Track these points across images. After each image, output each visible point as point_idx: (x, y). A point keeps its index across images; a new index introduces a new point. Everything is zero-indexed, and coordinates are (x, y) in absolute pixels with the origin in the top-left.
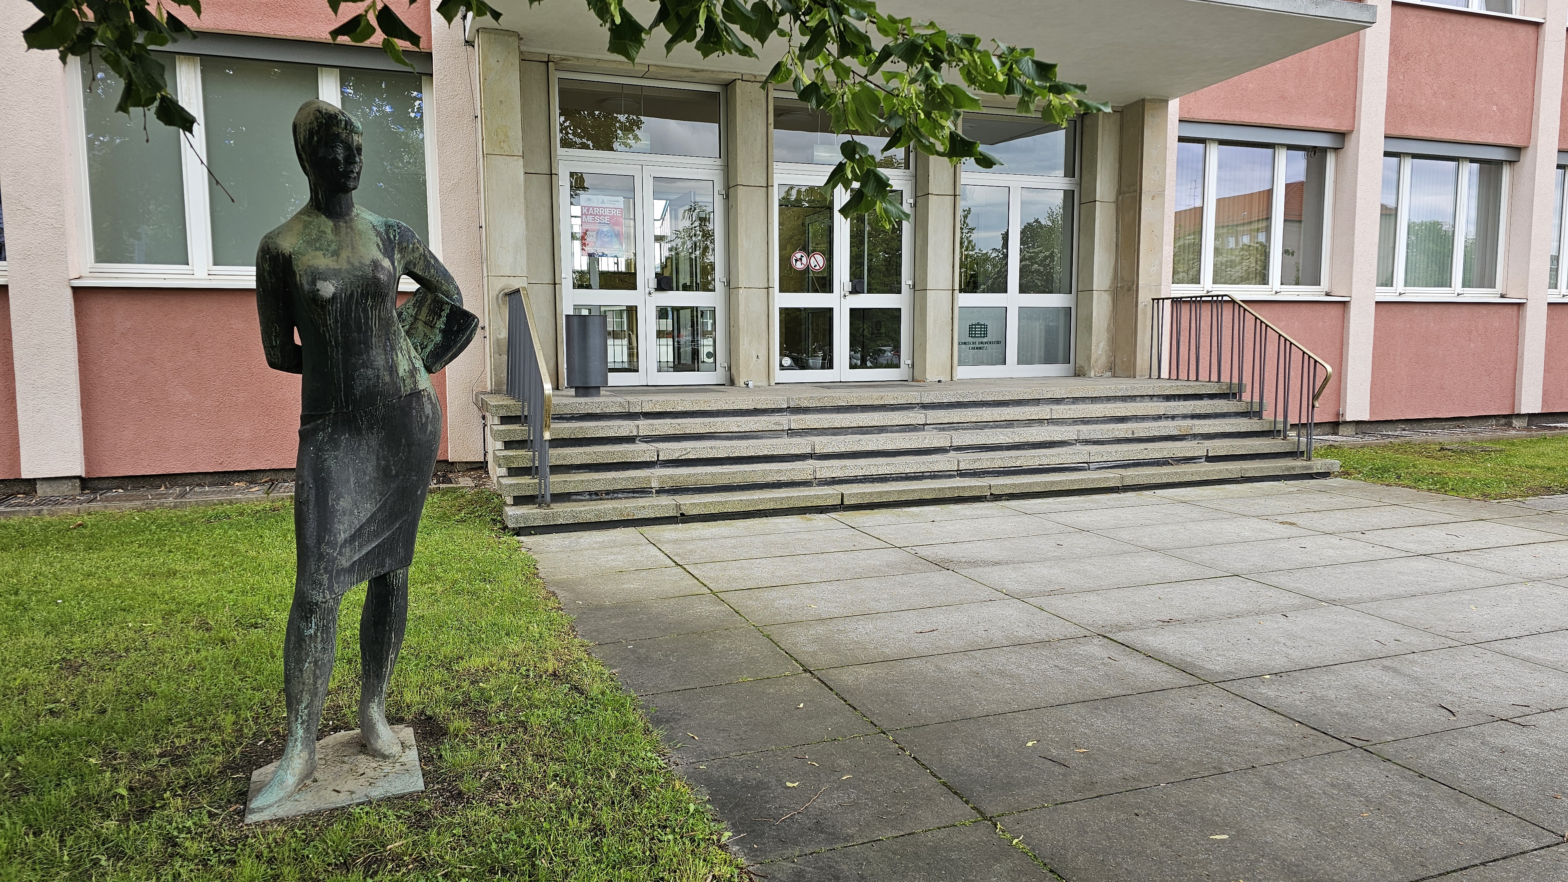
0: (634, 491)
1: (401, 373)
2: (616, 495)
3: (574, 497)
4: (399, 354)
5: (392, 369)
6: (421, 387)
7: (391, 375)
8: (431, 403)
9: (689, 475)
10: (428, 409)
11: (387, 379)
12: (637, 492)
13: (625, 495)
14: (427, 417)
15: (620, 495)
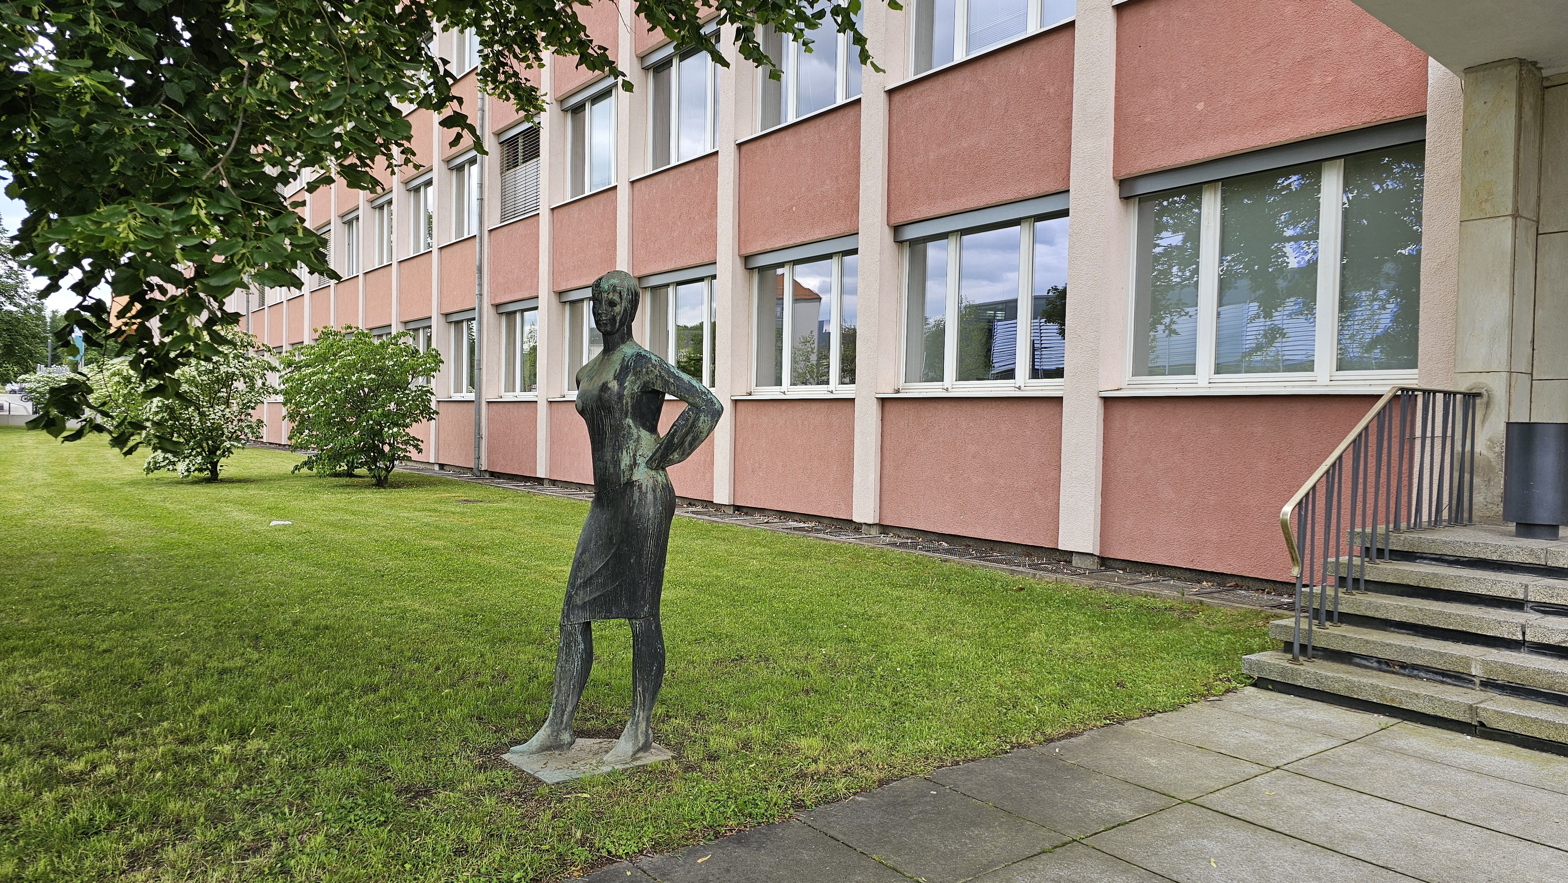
0: (1444, 674)
1: (623, 466)
2: (1416, 672)
3: (1357, 660)
4: (624, 452)
5: (617, 463)
6: (634, 478)
7: (614, 467)
8: (641, 491)
9: (1539, 672)
10: (636, 495)
11: (612, 470)
12: (1450, 676)
13: (1430, 676)
14: (634, 502)
15: (1422, 674)
